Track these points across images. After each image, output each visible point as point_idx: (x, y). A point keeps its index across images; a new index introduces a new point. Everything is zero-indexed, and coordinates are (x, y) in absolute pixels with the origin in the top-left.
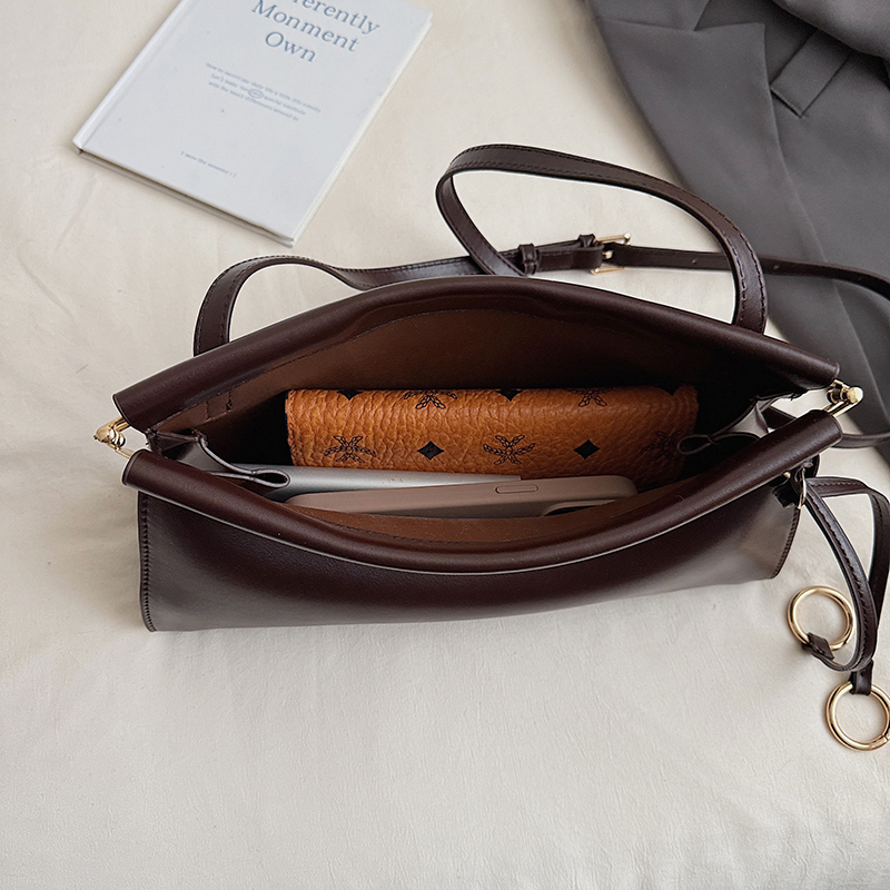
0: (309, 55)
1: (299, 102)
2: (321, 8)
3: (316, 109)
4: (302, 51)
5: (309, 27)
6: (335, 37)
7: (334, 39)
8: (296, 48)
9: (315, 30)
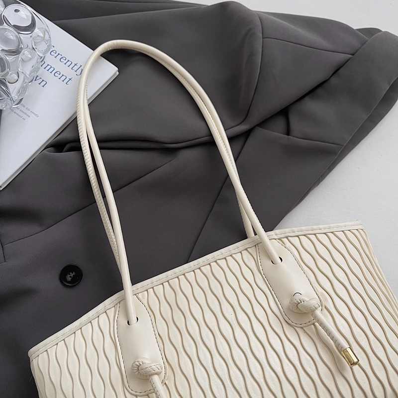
0: (44, 83)
1: (29, 110)
2: (59, 57)
3: (36, 115)
4: (41, 80)
5: (49, 67)
6: (61, 75)
7: (59, 76)
8: (38, 78)
9: (52, 69)
